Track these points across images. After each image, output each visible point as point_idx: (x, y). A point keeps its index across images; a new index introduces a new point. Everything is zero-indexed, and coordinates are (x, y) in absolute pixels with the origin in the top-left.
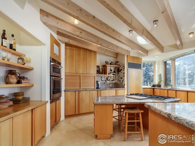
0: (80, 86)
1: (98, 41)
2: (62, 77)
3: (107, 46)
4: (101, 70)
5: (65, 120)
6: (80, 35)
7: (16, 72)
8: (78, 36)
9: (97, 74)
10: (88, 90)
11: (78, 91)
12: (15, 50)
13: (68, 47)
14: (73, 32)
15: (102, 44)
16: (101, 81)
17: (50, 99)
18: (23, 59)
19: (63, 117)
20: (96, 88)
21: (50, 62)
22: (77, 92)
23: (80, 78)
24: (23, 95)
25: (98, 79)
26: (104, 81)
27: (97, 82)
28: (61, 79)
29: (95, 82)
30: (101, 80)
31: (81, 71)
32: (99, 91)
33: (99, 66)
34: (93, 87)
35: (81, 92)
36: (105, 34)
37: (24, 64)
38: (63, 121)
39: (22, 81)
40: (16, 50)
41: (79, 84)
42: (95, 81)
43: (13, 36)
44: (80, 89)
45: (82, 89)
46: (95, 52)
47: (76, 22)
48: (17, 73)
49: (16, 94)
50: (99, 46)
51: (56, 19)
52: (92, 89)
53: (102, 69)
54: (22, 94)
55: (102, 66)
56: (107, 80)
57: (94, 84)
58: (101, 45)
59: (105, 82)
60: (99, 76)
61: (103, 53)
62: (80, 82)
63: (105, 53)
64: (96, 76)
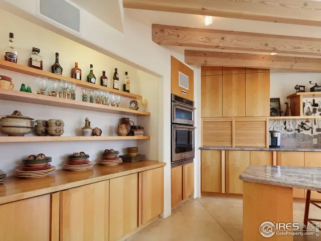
0: (232, 142)
1: (266, 45)
2: (195, 126)
3: (295, 48)
4: (284, 108)
5: (201, 198)
6: (221, 45)
7: (130, 120)
8: (217, 47)
9: (271, 115)
10: (248, 149)
11: (225, 150)
12: (128, 91)
13: (208, 73)
14: (205, 42)
15: (277, 48)
16: (285, 132)
17: (171, 161)
18: (137, 102)
19: (197, 194)
20: (268, 146)
21: (171, 101)
22: (223, 152)
23: (232, 126)
24: (137, 151)
25: (277, 128)
26: (292, 131)
27: (272, 133)
28: (194, 129)
29: (266, 133)
30: (285, 128)
31: (233, 112)
32: (275, 153)
33: (278, 99)
34: (262, 145)
35: (230, 153)
36: (276, 20)
37: (137, 109)
38: (197, 199)
39: (135, 131)
40: (130, 91)
41: (230, 137)
42: (266, 131)
43: (126, 73)
44: (232, 147)
45: (236, 147)
46: (266, 71)
47: (208, 21)
48: (130, 122)
49: (129, 150)
50: (273, 54)
51: (175, 31)
52: (257, 147)
53: (286, 103)
54: (136, 149)
55: (288, 98)
56: (301, 129)
57: (263, 138)
58: (274, 50)
59: (295, 134)
60: (278, 120)
61: (289, 67)
62: (232, 133)
63: (294, 68)
64: (270, 120)
